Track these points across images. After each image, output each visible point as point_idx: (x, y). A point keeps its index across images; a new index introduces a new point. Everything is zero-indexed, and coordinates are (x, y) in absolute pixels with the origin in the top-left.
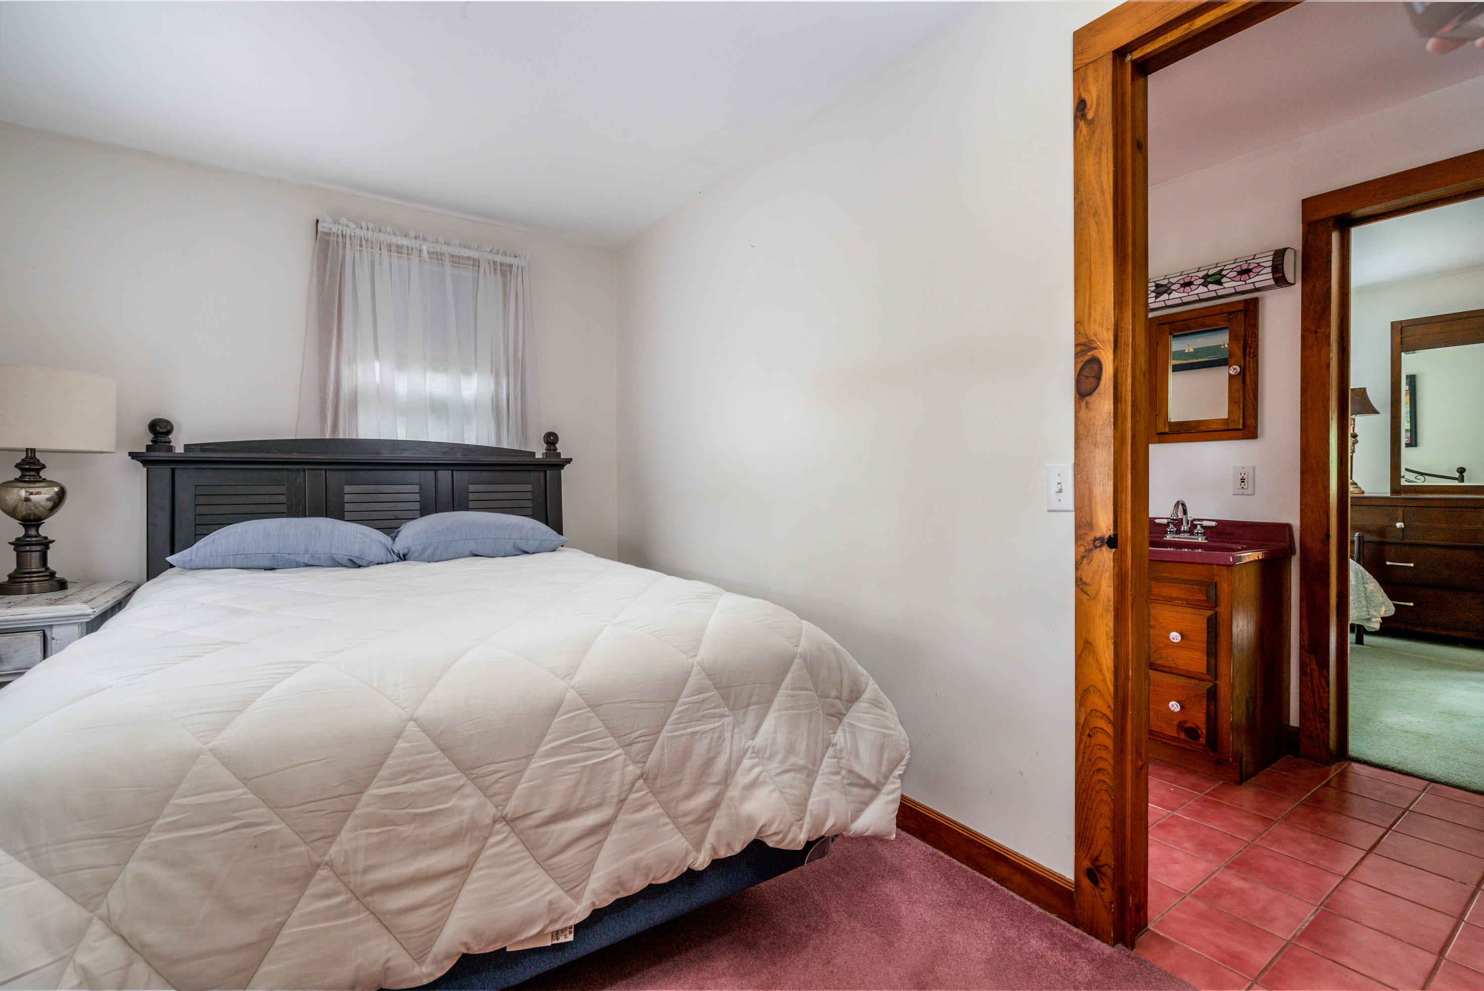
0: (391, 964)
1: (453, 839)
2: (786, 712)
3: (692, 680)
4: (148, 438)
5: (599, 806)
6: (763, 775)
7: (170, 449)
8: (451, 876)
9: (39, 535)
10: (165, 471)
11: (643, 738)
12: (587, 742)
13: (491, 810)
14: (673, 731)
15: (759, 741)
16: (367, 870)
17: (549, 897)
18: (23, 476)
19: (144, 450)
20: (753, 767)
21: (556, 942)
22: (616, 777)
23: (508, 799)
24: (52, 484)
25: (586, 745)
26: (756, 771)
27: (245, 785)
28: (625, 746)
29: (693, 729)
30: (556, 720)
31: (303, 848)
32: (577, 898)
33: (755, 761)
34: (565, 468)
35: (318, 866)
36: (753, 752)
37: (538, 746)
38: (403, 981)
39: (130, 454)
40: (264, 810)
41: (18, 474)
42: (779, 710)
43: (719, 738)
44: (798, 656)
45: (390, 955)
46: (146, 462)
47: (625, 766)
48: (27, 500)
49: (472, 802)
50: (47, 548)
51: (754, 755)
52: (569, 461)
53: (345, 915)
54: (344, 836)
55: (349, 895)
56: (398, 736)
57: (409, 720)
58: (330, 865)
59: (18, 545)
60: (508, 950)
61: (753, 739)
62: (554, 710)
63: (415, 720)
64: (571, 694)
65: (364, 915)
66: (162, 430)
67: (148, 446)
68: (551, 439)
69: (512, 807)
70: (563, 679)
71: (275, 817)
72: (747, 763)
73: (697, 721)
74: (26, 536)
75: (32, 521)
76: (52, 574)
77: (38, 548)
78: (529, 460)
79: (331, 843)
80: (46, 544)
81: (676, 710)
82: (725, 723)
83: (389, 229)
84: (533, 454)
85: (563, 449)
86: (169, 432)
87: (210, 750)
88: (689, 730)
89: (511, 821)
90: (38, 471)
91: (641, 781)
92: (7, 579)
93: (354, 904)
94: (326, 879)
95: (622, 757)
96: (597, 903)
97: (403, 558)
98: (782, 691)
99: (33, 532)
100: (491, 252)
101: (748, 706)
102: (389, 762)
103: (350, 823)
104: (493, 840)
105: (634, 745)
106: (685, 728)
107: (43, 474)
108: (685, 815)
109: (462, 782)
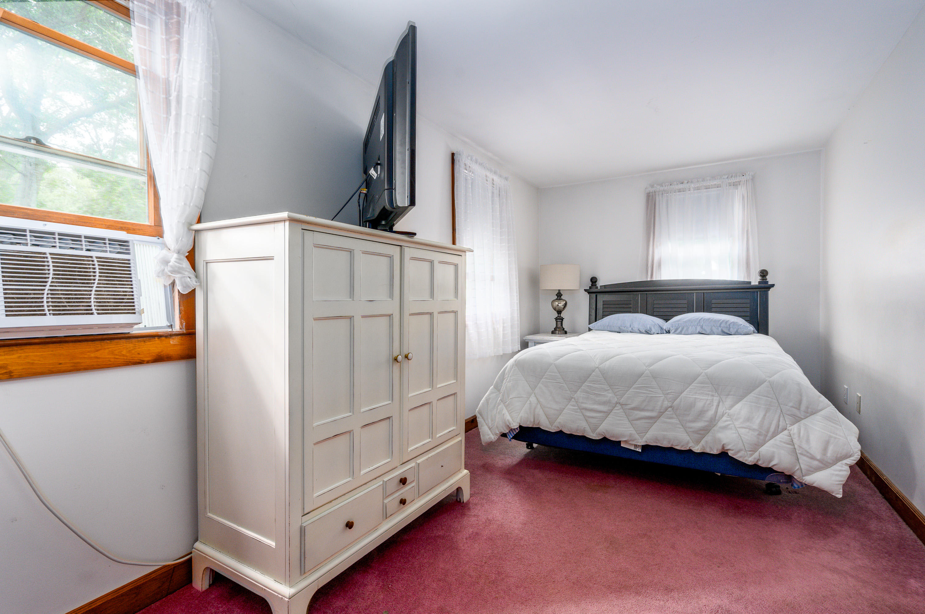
0: (586, 429)
1: (604, 403)
2: (750, 403)
3: (700, 378)
4: (590, 284)
5: (652, 411)
6: (731, 425)
7: (597, 288)
8: (603, 413)
9: (561, 317)
10: (594, 295)
11: (672, 393)
12: (650, 388)
13: (615, 400)
14: (687, 395)
15: (732, 411)
16: (582, 403)
17: (630, 432)
18: (557, 298)
19: (589, 289)
20: (726, 421)
21: (635, 450)
22: (659, 403)
23: (621, 398)
24: (564, 300)
25: (649, 389)
26: (728, 423)
27: (559, 373)
28: (666, 394)
29: (696, 397)
30: (640, 379)
31: (569, 392)
32: (642, 437)
33: (728, 419)
34: (771, 289)
35: (572, 398)
36: (728, 415)
37: (633, 385)
38: (588, 435)
39: (585, 290)
40: (562, 380)
41: (556, 297)
42: (746, 401)
43: (709, 404)
44: (767, 381)
45: (586, 427)
46: (589, 293)
47: (663, 401)
48: (558, 305)
49: (610, 395)
50: (563, 321)
51: (729, 416)
52: (773, 286)
53: (577, 412)
54: (578, 392)
55: (578, 408)
56: (593, 371)
57: (597, 368)
58: (574, 398)
59: (556, 319)
60: (622, 445)
61: (730, 410)
62: (640, 375)
63: (598, 368)
64: (647, 371)
65: (581, 414)
66: (594, 281)
67: (590, 287)
68: (764, 274)
69: (622, 401)
70: (646, 367)
71: (564, 383)
72: (724, 418)
73: (699, 394)
74: (558, 316)
75: (559, 312)
76: (564, 329)
77: (561, 320)
78: (748, 286)
79: (576, 393)
80: (562, 319)
81: (690, 387)
82: (714, 399)
83: (675, 183)
84: (750, 283)
85: (770, 279)
86: (596, 282)
87: (554, 364)
88: (694, 396)
89: (622, 405)
90: (561, 296)
91: (671, 409)
92: (554, 329)
93: (579, 410)
94: (573, 402)
95: (663, 398)
96: (648, 442)
97: (668, 332)
98: (752, 394)
99: (559, 315)
100: (727, 178)
101: (728, 395)
102: (590, 377)
103: (580, 390)
104: (616, 408)
105: (669, 395)
106: (692, 395)
107: (562, 297)
108: (691, 428)
109: (608, 389)
